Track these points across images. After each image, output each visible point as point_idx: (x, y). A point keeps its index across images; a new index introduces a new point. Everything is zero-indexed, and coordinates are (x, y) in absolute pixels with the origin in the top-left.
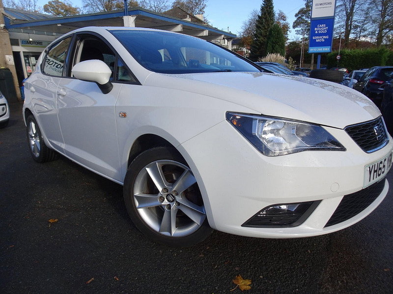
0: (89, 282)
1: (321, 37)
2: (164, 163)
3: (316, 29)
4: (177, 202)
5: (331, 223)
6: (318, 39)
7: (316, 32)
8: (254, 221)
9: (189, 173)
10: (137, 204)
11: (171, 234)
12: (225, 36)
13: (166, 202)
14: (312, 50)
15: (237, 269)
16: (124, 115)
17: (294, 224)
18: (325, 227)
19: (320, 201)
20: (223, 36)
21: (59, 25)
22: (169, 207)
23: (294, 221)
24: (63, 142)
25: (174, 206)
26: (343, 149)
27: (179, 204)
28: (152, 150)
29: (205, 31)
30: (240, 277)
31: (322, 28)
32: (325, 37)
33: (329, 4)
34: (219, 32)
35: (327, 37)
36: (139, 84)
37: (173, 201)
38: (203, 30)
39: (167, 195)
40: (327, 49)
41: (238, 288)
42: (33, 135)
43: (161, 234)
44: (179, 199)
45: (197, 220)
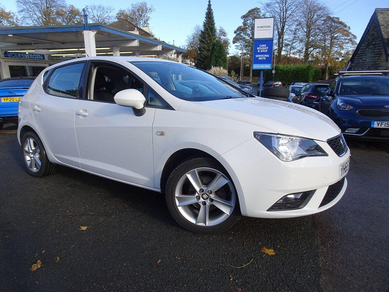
0: (159, 262)
1: (263, 56)
2: (201, 170)
3: (258, 48)
4: (210, 199)
5: (322, 204)
6: (261, 57)
7: (259, 51)
8: (276, 207)
9: (222, 177)
10: (177, 203)
11: (206, 224)
12: (176, 50)
13: (202, 200)
14: (256, 67)
15: (260, 243)
16: (162, 134)
17: (300, 207)
18: (319, 207)
19: (315, 191)
20: (174, 51)
21: (9, 36)
22: (204, 203)
23: (300, 205)
24: (78, 157)
25: (208, 202)
26: (327, 155)
27: (212, 200)
28: (192, 160)
29: (158, 47)
30: (265, 248)
31: (263, 48)
32: (266, 56)
33: (268, 27)
34: (170, 47)
35: (268, 56)
36: (173, 109)
37: (207, 198)
38: (157, 45)
39: (203, 195)
40: (268, 66)
41: (267, 254)
42: (31, 151)
43: (197, 225)
44: (212, 196)
45: (227, 211)
